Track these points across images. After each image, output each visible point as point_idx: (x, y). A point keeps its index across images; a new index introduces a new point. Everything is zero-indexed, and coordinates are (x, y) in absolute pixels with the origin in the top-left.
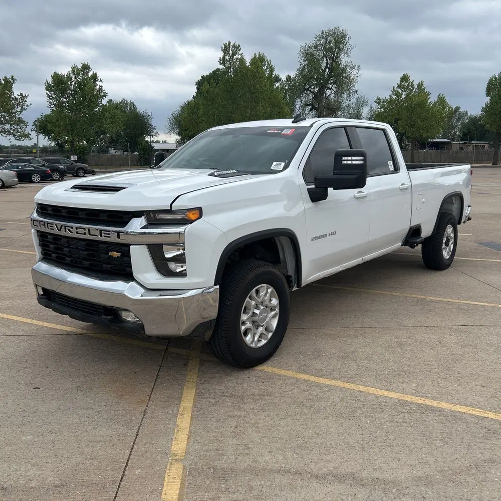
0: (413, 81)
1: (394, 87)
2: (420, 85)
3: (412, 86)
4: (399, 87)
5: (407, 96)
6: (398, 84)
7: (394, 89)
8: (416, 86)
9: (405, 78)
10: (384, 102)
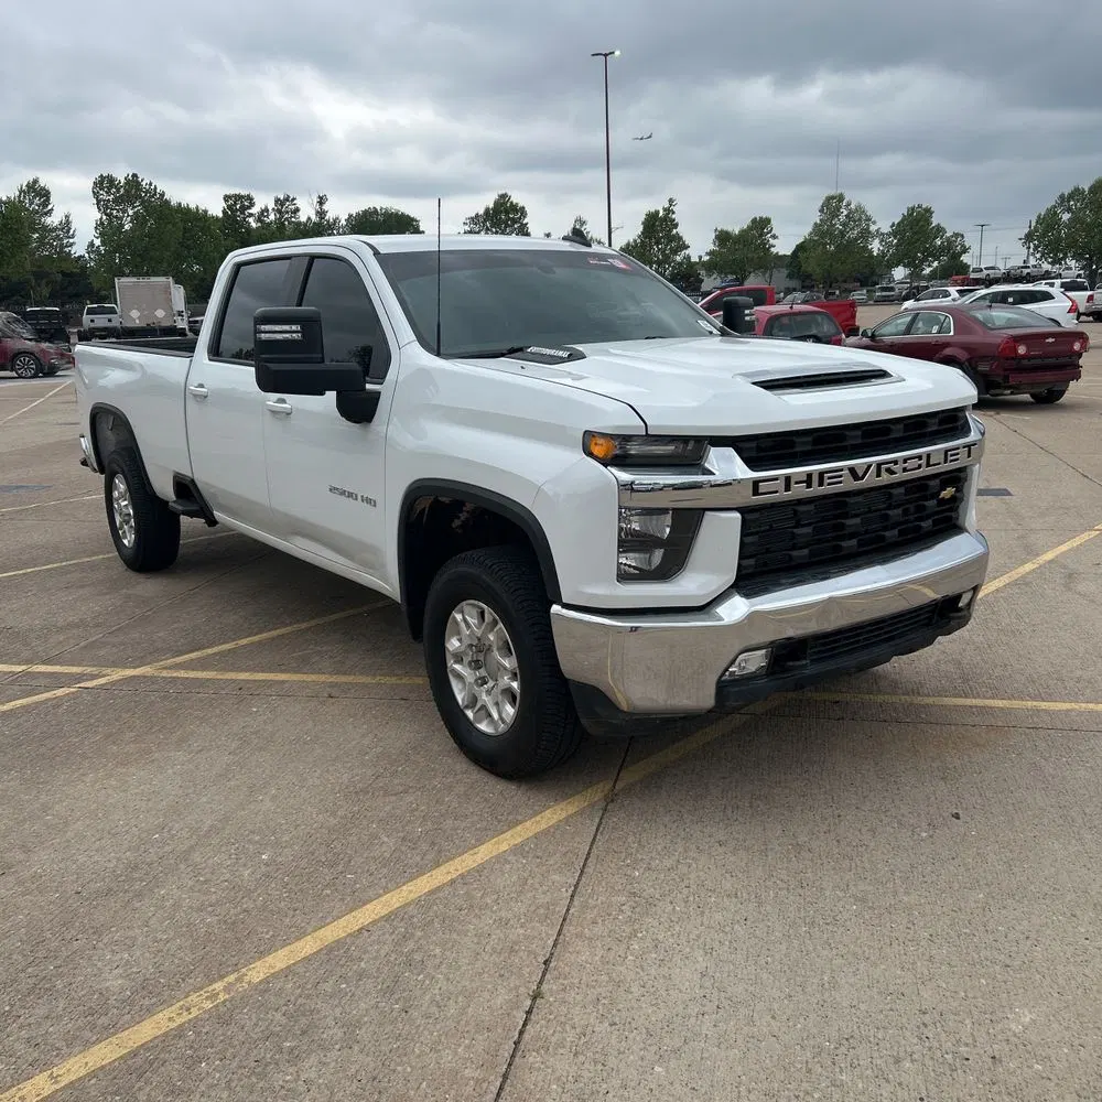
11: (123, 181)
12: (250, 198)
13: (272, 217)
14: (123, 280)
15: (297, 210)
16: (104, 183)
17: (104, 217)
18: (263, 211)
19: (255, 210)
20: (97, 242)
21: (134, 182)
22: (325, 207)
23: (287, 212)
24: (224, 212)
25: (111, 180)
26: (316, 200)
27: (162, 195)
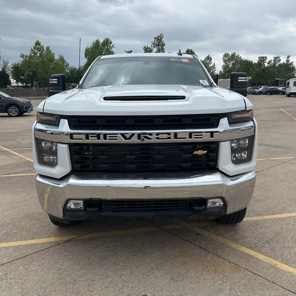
0: (43, 45)
1: (32, 48)
2: (48, 48)
3: (43, 48)
4: (35, 48)
5: (40, 54)
6: (34, 46)
7: (32, 49)
8: (45, 49)
9: (38, 43)
10: (26, 57)
11: (231, 54)
12: (266, 57)
13: (272, 62)
14: (220, 80)
15: (280, 60)
16: (226, 55)
17: (225, 64)
18: (270, 61)
19: (267, 61)
20: (222, 71)
21: (234, 55)
22: (289, 59)
23: (277, 61)
24: (258, 61)
25: (228, 54)
26: (287, 57)
27: (241, 57)
